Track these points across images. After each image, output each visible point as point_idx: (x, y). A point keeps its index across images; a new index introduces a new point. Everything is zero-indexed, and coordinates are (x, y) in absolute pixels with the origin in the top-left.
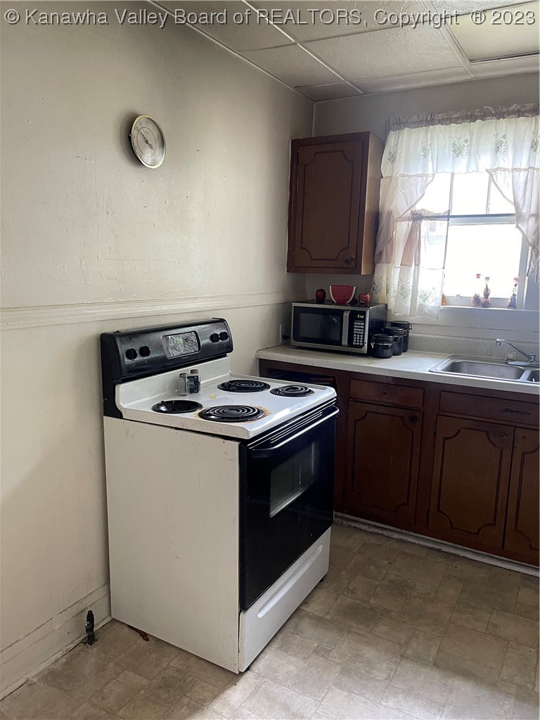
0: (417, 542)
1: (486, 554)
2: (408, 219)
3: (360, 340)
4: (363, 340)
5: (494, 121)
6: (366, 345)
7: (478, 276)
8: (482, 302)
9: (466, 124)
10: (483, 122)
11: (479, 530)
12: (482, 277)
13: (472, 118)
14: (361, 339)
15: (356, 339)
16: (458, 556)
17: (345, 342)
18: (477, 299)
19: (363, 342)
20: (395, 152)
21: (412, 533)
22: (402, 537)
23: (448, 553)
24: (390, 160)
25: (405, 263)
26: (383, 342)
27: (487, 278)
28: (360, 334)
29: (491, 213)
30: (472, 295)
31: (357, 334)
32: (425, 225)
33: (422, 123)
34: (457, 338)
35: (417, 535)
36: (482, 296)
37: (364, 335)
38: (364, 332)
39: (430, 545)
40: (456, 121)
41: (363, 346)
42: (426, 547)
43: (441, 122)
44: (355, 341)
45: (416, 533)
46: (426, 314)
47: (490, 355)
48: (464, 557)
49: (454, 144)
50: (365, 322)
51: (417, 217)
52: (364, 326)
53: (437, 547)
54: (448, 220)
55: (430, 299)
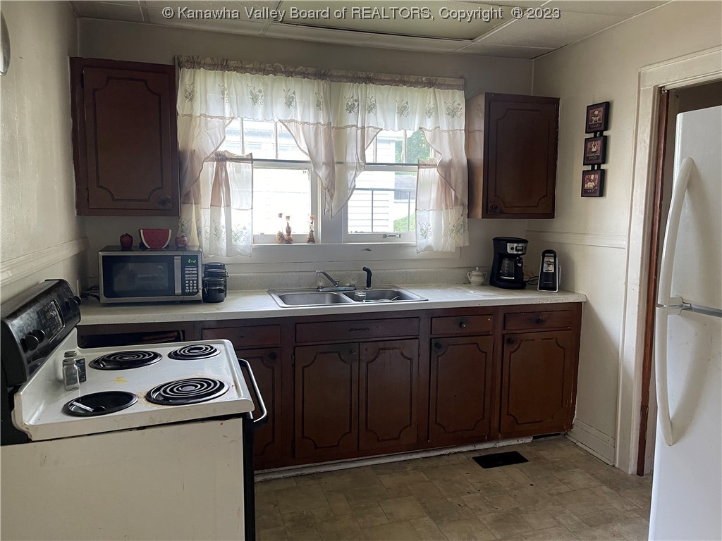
0: (281, 476)
1: (340, 461)
2: (213, 160)
3: (193, 286)
4: (197, 286)
5: (283, 78)
6: (201, 291)
7: (281, 215)
8: (286, 239)
9: (259, 76)
10: (275, 77)
11: (338, 443)
12: (284, 216)
13: (265, 72)
14: (195, 285)
15: (189, 286)
16: (319, 473)
17: (178, 291)
18: (281, 235)
19: (197, 288)
20: (193, 91)
21: (274, 470)
22: (266, 477)
23: (310, 474)
24: (187, 98)
25: (215, 203)
26: (216, 285)
27: (288, 217)
28: (193, 280)
29: (279, 159)
30: (276, 233)
31: (189, 281)
32: (230, 166)
33: (218, 66)
34: (269, 274)
35: (279, 469)
36: (285, 233)
37: (197, 280)
38: (197, 277)
39: (294, 474)
40: (251, 71)
41: (198, 292)
42: (290, 477)
43: (236, 69)
44: (187, 288)
45: (277, 468)
46: (239, 253)
47: (300, 286)
48: (325, 472)
49: (251, 93)
50: (197, 267)
51: (222, 159)
52: (197, 271)
53: (299, 473)
54: (252, 163)
55: (242, 239)
